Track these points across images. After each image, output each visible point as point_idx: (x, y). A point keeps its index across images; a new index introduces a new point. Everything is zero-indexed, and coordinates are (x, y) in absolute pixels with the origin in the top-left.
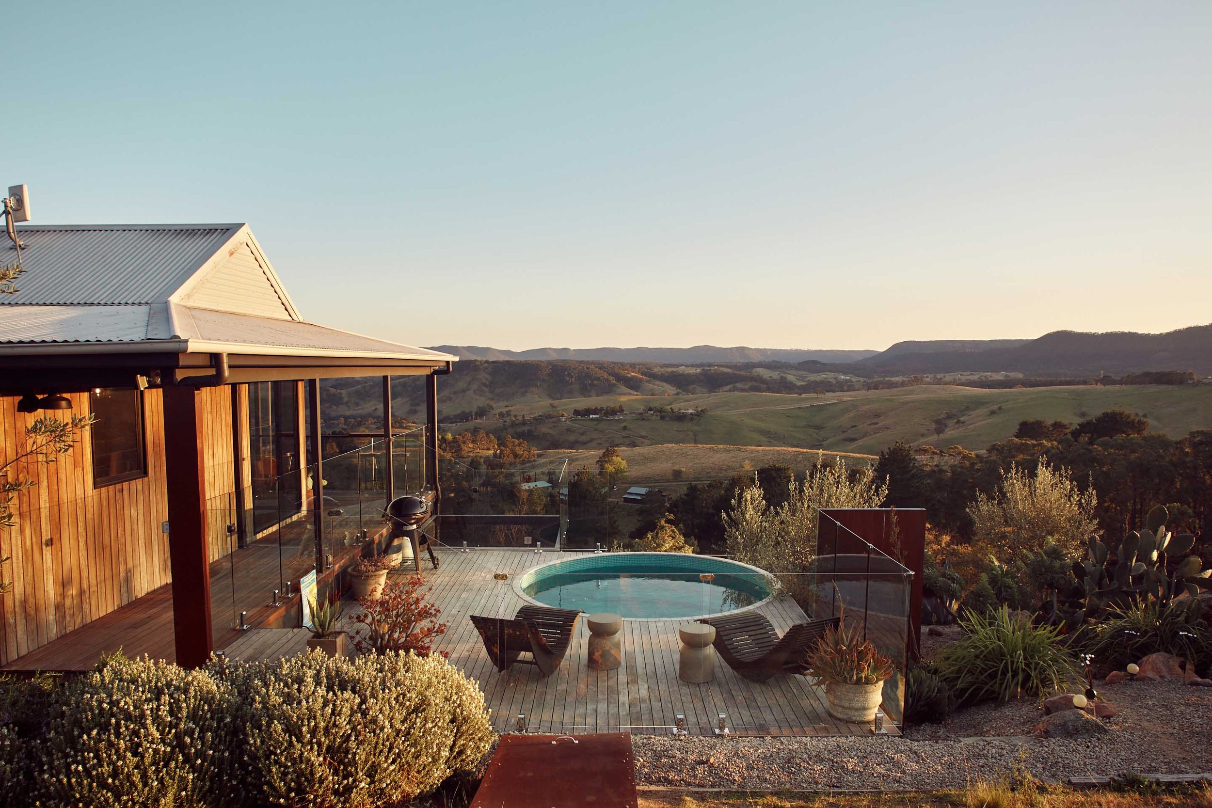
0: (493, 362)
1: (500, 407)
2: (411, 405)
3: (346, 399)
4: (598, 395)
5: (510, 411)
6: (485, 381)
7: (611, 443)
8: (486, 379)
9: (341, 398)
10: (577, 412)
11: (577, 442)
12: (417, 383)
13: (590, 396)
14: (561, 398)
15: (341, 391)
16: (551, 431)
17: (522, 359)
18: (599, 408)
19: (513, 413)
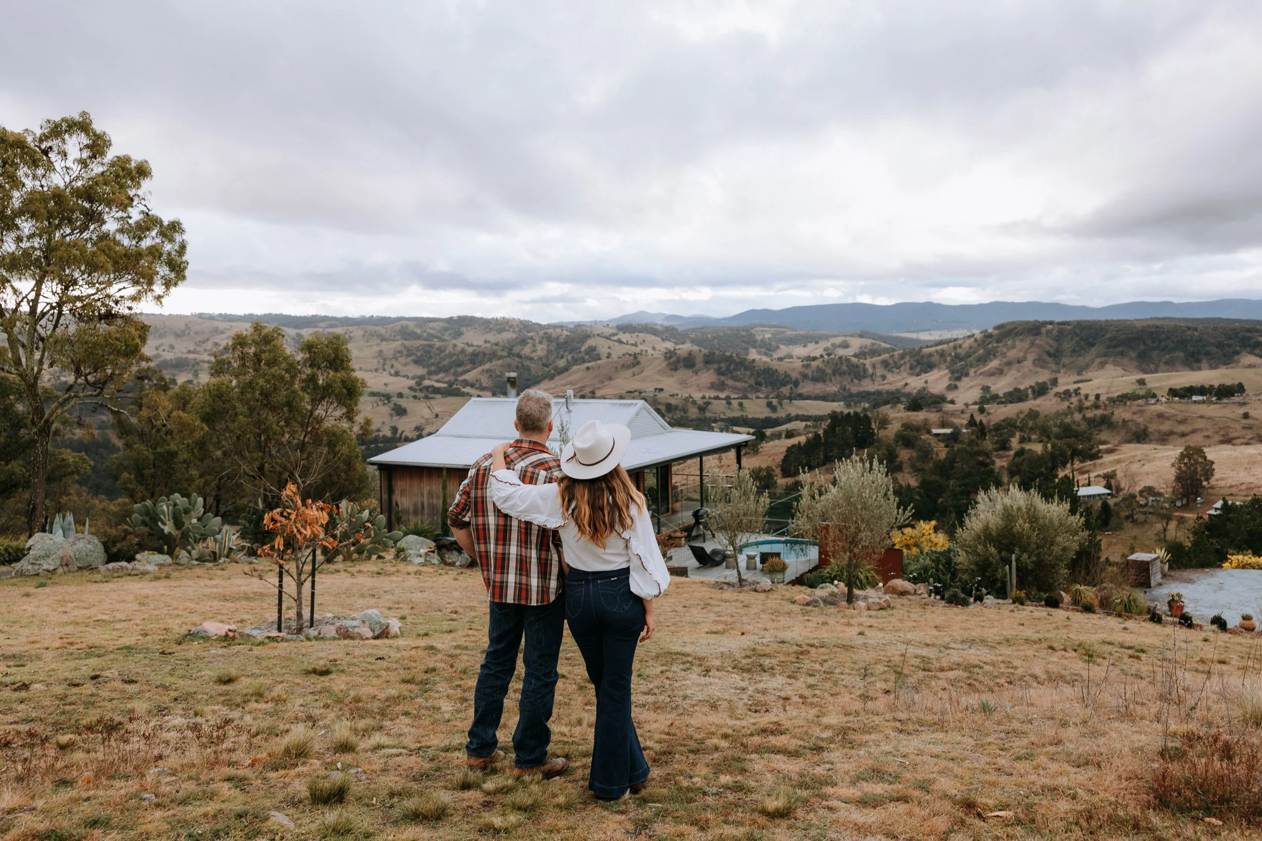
0: (1059, 324)
1: (1066, 382)
2: (950, 379)
3: (870, 371)
4: (1212, 367)
5: (1079, 388)
6: (1048, 348)
7: (1223, 435)
8: (1051, 346)
9: (865, 370)
10: (1173, 392)
11: (1171, 433)
12: (959, 350)
13: (1199, 369)
14: (1156, 371)
15: (865, 362)
16: (1135, 417)
17: (1103, 318)
18: (1207, 386)
19: (1083, 392)
